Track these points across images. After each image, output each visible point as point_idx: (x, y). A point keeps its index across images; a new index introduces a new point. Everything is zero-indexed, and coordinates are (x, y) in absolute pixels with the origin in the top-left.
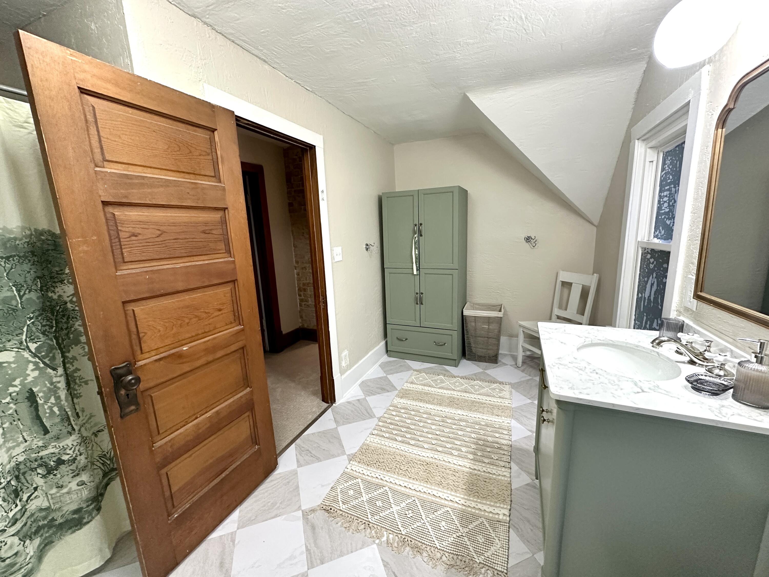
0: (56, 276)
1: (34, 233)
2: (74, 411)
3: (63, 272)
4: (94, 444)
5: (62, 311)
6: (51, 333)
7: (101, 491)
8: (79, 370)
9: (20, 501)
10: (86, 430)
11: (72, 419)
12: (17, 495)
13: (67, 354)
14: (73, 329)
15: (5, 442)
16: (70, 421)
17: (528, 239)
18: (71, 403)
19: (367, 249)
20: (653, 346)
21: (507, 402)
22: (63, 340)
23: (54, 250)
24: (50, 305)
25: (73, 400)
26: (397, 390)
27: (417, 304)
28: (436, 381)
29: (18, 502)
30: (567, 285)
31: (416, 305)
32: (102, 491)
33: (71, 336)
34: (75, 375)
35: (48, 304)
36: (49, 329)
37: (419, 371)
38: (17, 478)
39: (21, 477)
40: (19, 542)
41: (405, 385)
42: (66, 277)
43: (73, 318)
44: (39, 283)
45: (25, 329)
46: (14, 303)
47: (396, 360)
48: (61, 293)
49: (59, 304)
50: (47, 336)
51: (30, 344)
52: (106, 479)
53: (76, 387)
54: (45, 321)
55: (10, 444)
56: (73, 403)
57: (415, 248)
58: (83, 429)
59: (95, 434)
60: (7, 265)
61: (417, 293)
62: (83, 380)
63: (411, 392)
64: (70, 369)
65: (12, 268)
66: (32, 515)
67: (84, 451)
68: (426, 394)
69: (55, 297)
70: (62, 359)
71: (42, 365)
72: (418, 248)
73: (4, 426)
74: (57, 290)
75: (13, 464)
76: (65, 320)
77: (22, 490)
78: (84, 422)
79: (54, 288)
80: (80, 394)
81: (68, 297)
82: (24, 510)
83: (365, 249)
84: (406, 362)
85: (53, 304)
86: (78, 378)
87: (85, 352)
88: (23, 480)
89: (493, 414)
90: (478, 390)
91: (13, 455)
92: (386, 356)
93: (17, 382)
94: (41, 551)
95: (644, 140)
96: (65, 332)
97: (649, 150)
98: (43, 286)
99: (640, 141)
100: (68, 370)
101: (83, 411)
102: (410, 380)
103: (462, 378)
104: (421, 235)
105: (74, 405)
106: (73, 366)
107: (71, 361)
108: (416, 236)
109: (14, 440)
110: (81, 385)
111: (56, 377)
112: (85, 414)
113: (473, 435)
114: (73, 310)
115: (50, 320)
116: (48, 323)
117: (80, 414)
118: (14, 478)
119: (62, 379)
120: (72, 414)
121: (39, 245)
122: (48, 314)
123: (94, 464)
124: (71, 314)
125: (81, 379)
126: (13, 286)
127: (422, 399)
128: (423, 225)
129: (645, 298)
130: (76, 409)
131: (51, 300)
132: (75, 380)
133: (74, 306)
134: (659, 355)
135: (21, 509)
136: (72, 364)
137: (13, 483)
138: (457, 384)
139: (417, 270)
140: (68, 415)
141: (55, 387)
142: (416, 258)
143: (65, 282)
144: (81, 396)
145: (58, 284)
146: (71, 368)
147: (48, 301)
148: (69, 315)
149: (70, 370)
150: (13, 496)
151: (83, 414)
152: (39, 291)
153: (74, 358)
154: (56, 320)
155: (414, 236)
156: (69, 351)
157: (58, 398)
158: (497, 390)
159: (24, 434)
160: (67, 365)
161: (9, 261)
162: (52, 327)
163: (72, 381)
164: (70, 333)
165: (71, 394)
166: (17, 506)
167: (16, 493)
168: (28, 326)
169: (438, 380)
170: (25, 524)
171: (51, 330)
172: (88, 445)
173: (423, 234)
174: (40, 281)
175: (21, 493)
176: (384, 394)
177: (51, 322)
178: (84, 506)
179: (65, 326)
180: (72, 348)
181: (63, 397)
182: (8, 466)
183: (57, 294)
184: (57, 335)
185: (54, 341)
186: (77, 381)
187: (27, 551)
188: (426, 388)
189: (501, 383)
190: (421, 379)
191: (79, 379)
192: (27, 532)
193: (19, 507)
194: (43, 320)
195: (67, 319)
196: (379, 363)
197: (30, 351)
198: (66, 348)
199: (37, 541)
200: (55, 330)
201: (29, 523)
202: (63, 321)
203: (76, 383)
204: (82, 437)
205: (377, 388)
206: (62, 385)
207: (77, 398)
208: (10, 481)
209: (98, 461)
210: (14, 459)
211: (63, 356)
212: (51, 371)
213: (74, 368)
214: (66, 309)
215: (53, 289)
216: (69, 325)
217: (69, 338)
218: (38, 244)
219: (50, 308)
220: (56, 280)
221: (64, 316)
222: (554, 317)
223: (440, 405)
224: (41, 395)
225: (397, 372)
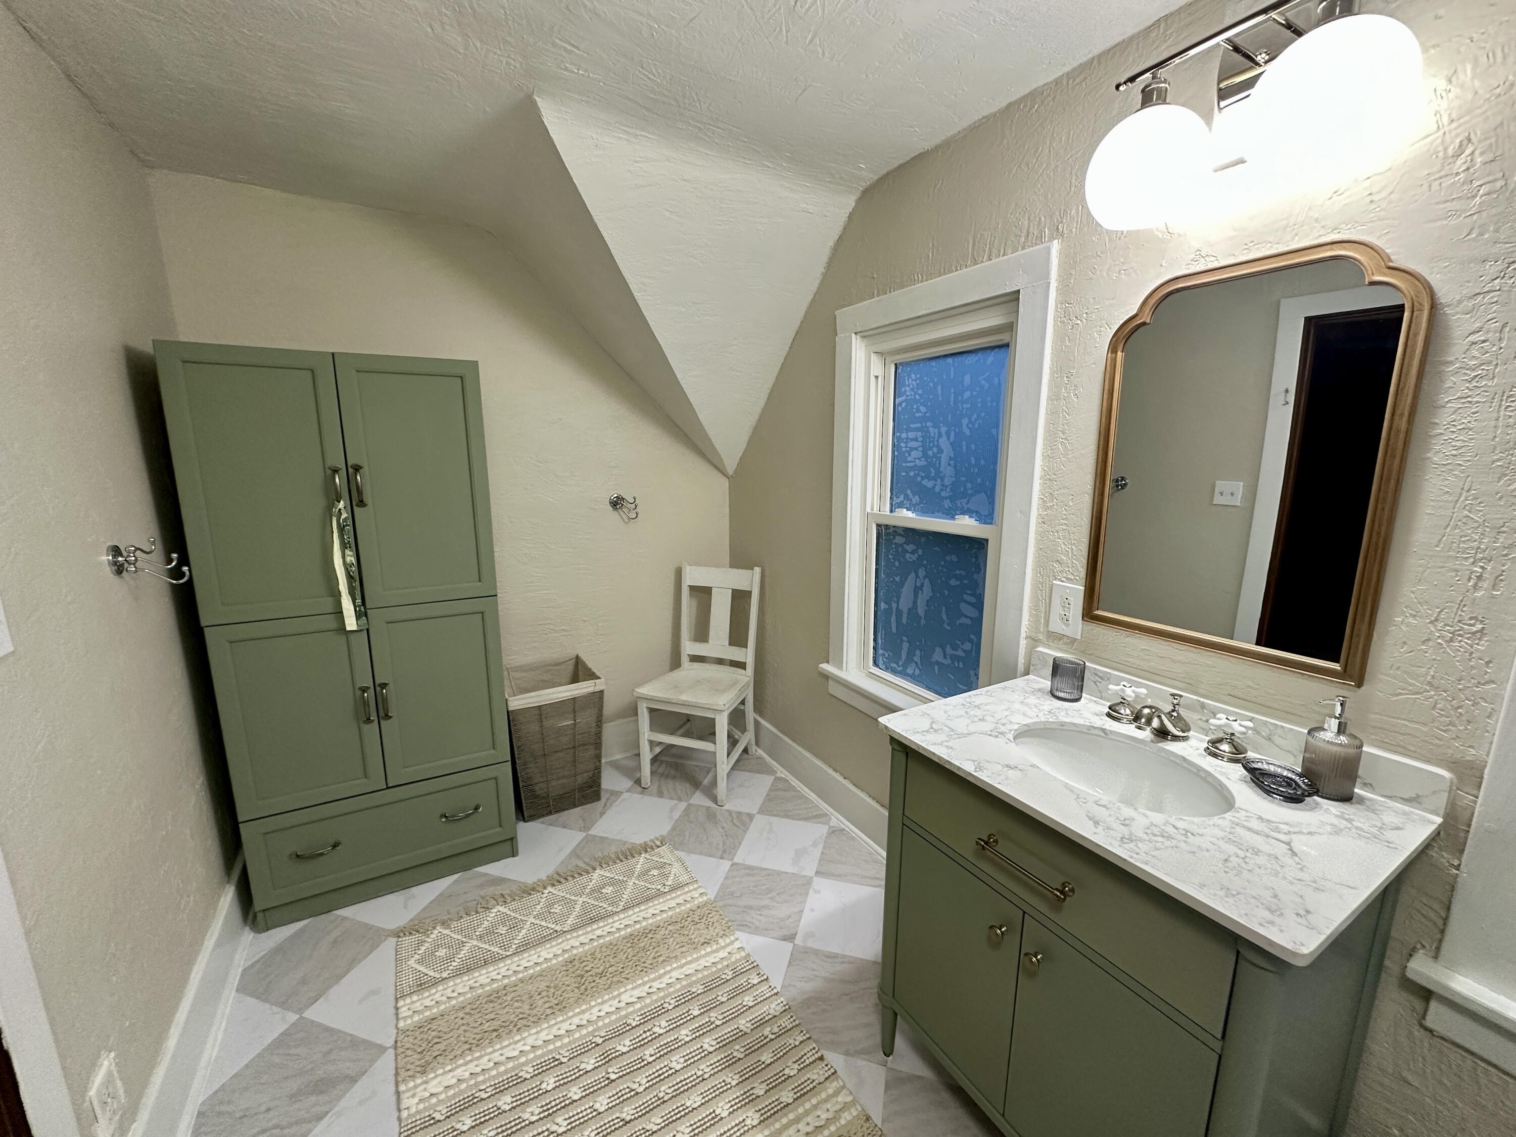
17: (617, 503)
19: (119, 570)
20: (1139, 728)
21: (696, 894)
26: (382, 1049)
27: (368, 720)
28: (491, 931)
30: (703, 593)
31: (365, 727)
37: (416, 928)
41: (404, 1012)
47: (303, 930)
57: (344, 546)
61: (364, 690)
63: (443, 1025)
68: (495, 997)
72: (353, 543)
83: (108, 571)
84: (345, 918)
89: (695, 946)
90: (618, 895)
92: (248, 936)
95: (864, 337)
97: (874, 357)
99: (858, 337)
102: (409, 980)
103: (556, 880)
104: (362, 503)
108: (341, 505)
113: (708, 1043)
127: (496, 1024)
128: (365, 470)
129: (899, 612)
134: (1106, 734)
138: (557, 909)
139: (358, 616)
142: (350, 577)
155: (330, 506)
158: (655, 872)
169: (494, 926)
173: (367, 498)
176: (343, 1103)
188: (483, 977)
189: (646, 848)
190: (442, 953)
196: (234, 978)
205: (294, 1097)
222: (685, 659)
223: (561, 1007)
225: (339, 978)
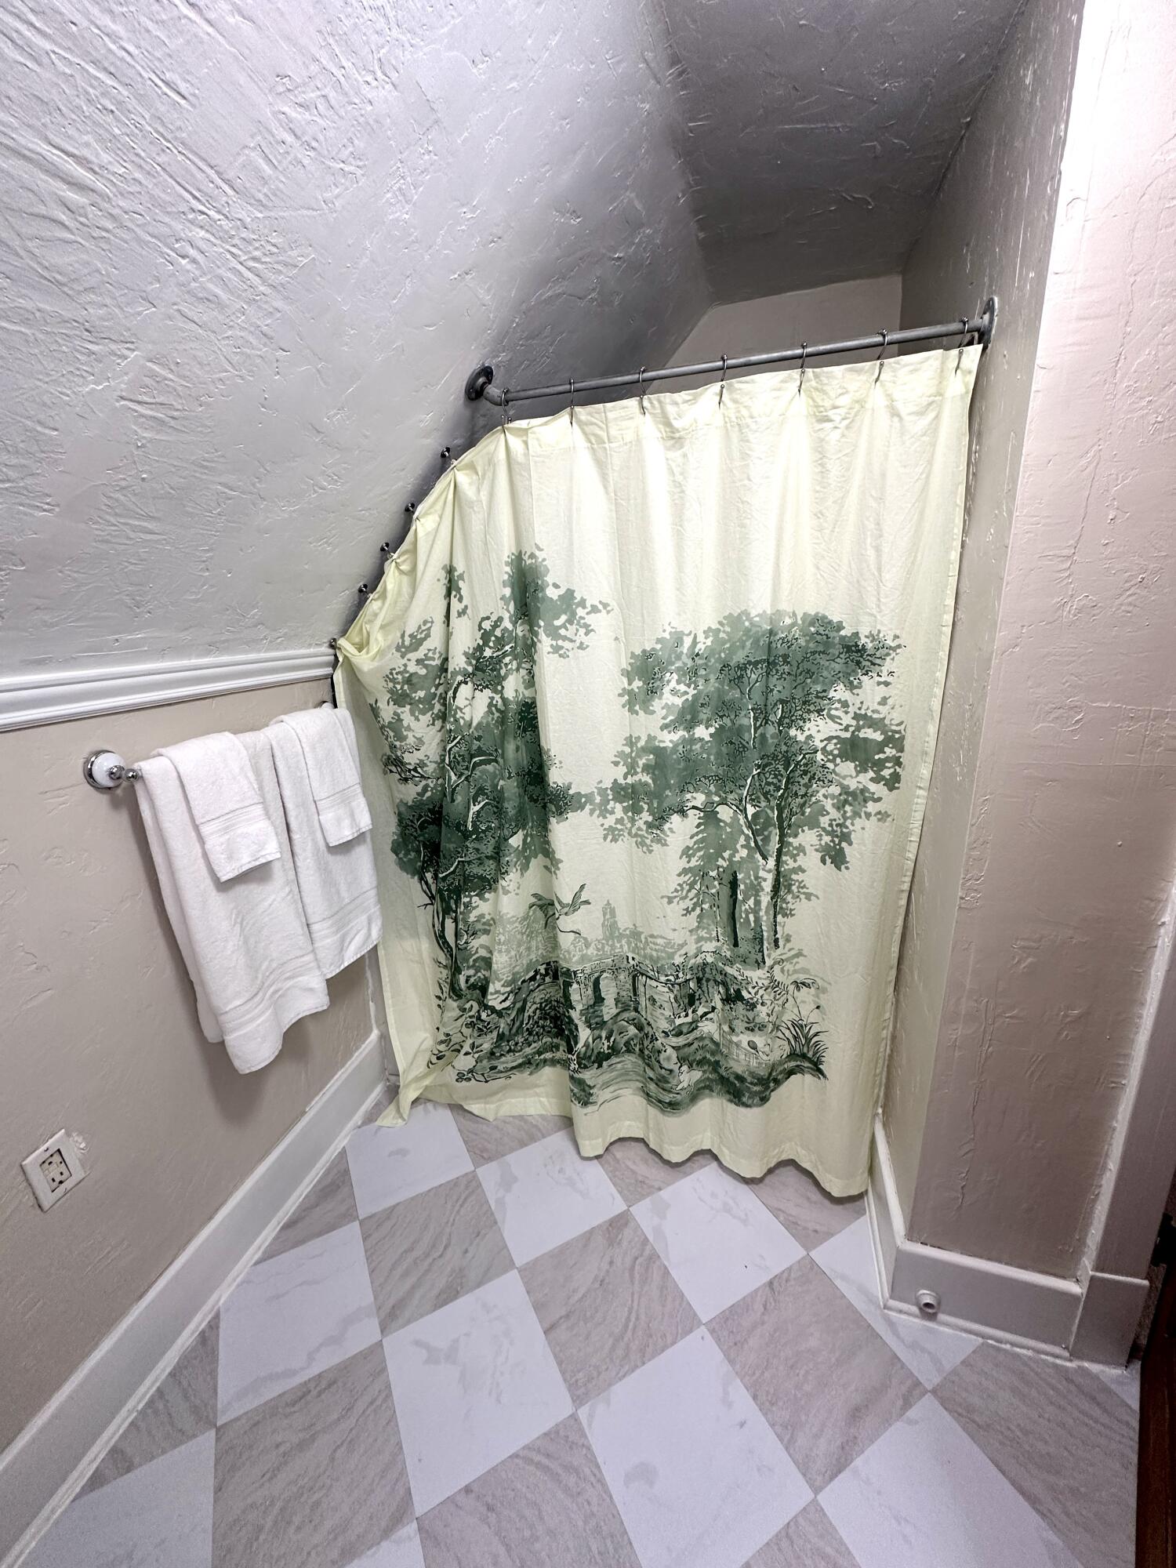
0: (814, 700)
1: (800, 622)
2: (772, 933)
3: (825, 694)
4: (791, 999)
5: (806, 765)
6: (775, 798)
7: (778, 1075)
8: (803, 871)
9: (693, 1012)
10: (782, 970)
11: (766, 944)
12: (691, 1002)
13: (791, 840)
14: (813, 799)
15: (698, 927)
16: (762, 947)
18: (772, 920)
22: (792, 814)
23: (823, 653)
24: (787, 752)
25: (775, 917)
29: (690, 1011)
32: (779, 1077)
33: (808, 810)
34: (794, 877)
35: (784, 748)
36: (774, 791)
38: (699, 980)
39: (704, 982)
40: (676, 1061)
42: (828, 704)
43: (819, 780)
44: (780, 711)
45: (749, 781)
46: (746, 736)
48: (813, 732)
49: (804, 752)
50: (769, 801)
51: (749, 806)
52: (793, 1064)
53: (789, 898)
54: (772, 776)
55: (703, 933)
56: (775, 921)
58: (777, 968)
59: (798, 985)
60: (753, 675)
62: (805, 890)
64: (788, 865)
65: (757, 681)
66: (701, 1039)
67: (769, 1003)
69: (801, 738)
70: (777, 846)
71: (753, 844)
73: (703, 906)
74: (808, 725)
75: (699, 960)
76: (806, 779)
77: (699, 999)
78: (783, 957)
79: (804, 722)
80: (791, 910)
81: (822, 741)
82: (694, 1025)
85: (793, 749)
86: (797, 884)
87: (820, 844)
88: (705, 989)
91: (703, 949)
93: (726, 855)
94: (699, 1090)
96: (799, 800)
98: (785, 717)
100: (782, 866)
101: (788, 940)
105: (776, 926)
106: (795, 861)
107: (795, 852)
109: (708, 932)
110: (798, 897)
111: (763, 869)
112: (789, 946)
114: (823, 766)
115: (779, 777)
116: (775, 781)
117: (781, 943)
118: (695, 980)
119: (770, 877)
120: (768, 936)
121: (804, 644)
122: (778, 766)
123: (778, 1029)
124: (818, 772)
125: (802, 888)
126: (752, 709)
130: (776, 932)
131: (790, 741)
132: (791, 885)
133: (825, 759)
135: (691, 1023)
136: (794, 857)
137: (692, 984)
140: (762, 936)
141: (759, 884)
143: (825, 713)
144: (792, 915)
145: (813, 716)
146: (789, 863)
147: (785, 744)
148: (815, 774)
149: (786, 867)
150: (686, 1001)
151: (784, 945)
152: (776, 725)
153: (801, 849)
154: (788, 779)
156: (796, 836)
157: (758, 903)
159: (719, 929)
160: (784, 858)
161: (757, 669)
162: (778, 789)
163: (785, 886)
164: (807, 805)
165: (775, 906)
166: (687, 1015)
167: (692, 1000)
168: (753, 776)
170: (690, 1045)
171: (775, 794)
172: (778, 997)
174: (783, 707)
175: (697, 1003)
177: (780, 781)
178: (749, 1079)
179: (802, 791)
180: (803, 831)
181: (764, 905)
182: (693, 961)
183: (807, 733)
184: (783, 803)
185: (776, 812)
186: (794, 888)
187: (681, 1078)
191: (798, 887)
192: (689, 1056)
193: (689, 1019)
194: (770, 774)
195: (810, 780)
197: (746, 817)
198: (793, 828)
199: (697, 1075)
200: (782, 795)
201: (695, 1045)
202: (802, 782)
203: (789, 891)
204: (772, 979)
206: (768, 886)
207: (785, 915)
208: (689, 980)
209: (789, 1029)
210: (703, 955)
211: (781, 841)
212: (760, 858)
213: (796, 865)
214: (812, 762)
215: (801, 723)
216: (810, 791)
217: (803, 814)
218: (802, 642)
219: (784, 756)
220: (812, 708)
221: (805, 773)
224: (742, 887)
